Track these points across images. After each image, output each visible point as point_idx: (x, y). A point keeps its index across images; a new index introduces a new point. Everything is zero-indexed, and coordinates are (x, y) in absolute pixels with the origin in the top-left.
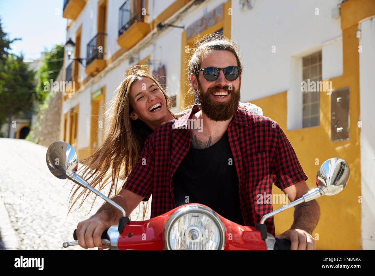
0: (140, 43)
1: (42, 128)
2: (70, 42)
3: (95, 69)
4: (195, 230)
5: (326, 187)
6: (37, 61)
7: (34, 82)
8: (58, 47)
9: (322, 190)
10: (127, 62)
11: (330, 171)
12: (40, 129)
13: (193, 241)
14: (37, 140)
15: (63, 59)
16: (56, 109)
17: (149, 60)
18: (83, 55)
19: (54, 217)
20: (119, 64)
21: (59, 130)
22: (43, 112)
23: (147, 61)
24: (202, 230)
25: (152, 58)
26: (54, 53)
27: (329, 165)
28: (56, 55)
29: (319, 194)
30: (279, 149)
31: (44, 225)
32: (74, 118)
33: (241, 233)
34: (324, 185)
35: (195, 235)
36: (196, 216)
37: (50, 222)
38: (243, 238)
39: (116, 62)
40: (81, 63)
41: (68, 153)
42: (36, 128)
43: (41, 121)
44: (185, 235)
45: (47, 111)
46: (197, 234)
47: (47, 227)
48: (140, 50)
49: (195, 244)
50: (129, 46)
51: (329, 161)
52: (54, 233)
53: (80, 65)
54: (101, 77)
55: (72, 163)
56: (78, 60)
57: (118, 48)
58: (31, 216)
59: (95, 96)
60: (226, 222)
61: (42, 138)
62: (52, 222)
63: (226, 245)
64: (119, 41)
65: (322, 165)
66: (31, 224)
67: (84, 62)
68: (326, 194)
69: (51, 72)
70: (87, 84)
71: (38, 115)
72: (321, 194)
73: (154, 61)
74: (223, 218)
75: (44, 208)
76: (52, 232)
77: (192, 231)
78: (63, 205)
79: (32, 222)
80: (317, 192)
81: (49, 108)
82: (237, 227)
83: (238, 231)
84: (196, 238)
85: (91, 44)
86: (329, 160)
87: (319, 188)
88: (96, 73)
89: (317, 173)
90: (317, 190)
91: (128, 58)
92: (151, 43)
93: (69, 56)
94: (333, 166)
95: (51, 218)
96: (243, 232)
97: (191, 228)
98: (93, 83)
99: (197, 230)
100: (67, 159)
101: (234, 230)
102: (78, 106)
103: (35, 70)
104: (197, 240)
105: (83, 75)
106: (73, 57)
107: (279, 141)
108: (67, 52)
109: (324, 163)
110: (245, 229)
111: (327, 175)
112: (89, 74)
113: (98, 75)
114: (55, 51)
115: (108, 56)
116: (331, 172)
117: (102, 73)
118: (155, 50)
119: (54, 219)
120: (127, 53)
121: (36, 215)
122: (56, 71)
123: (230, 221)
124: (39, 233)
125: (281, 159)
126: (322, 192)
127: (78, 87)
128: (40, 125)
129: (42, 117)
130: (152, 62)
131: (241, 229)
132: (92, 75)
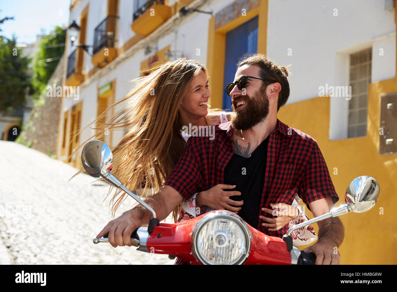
0: (160, 29)
1: (36, 129)
2: (74, 25)
3: (103, 59)
4: (222, 235)
5: (354, 204)
6: (32, 46)
7: (27, 71)
8: (58, 29)
9: (350, 207)
10: (142, 52)
11: (359, 188)
12: (34, 129)
13: (219, 246)
14: (29, 143)
15: (65, 45)
16: (54, 106)
17: (169, 51)
18: (90, 41)
19: (52, 234)
20: (132, 54)
21: (57, 131)
22: (38, 109)
23: (166, 51)
24: (229, 235)
25: (172, 49)
26: (53, 37)
27: (360, 182)
28: (55, 38)
29: (347, 210)
30: (311, 164)
31: (40, 242)
32: (76, 118)
33: (267, 242)
34: (352, 202)
35: (222, 240)
36: (224, 222)
37: (47, 240)
38: (269, 247)
39: (129, 51)
40: (87, 51)
41: (103, 153)
42: (29, 128)
43: (35, 120)
44: (212, 239)
45: (43, 108)
46: (224, 239)
47: (44, 245)
48: (158, 38)
49: (222, 249)
50: (145, 33)
51: (360, 179)
52: (52, 252)
53: (85, 53)
54: (110, 69)
55: (107, 162)
56: (83, 47)
57: (132, 34)
58: (25, 232)
59: (102, 92)
60: (253, 231)
61: (35, 141)
62: (50, 239)
63: (251, 252)
64: (133, 26)
65: (352, 182)
66: (25, 241)
67: (91, 50)
68: (354, 211)
69: (49, 60)
70: (93, 77)
71: (33, 111)
72: (349, 211)
73: (175, 52)
74: (250, 226)
75: (39, 223)
76: (49, 251)
77: (219, 236)
78: (61, 220)
79: (26, 239)
80: (345, 208)
81: (46, 104)
82: (263, 237)
83: (264, 240)
84: (223, 243)
85: (100, 28)
86: (360, 177)
87: (347, 204)
88: (104, 64)
89: (346, 189)
90: (345, 207)
91: (144, 47)
92: (172, 31)
93: (72, 42)
94: (363, 183)
95: (49, 235)
96: (269, 242)
97: (218, 234)
98: (100, 76)
99: (224, 236)
100: (102, 159)
101: (260, 239)
102: (81, 103)
103: (29, 58)
104: (224, 245)
105: (88, 66)
106: (77, 43)
107: (313, 156)
108: (70, 37)
109: (354, 180)
110: (272, 239)
111: (356, 192)
112: (96, 65)
113: (107, 66)
114: (54, 35)
115: (120, 44)
116: (361, 188)
117: (112, 65)
118: (176, 38)
119: (51, 236)
120: (143, 41)
121: (31, 232)
122: (55, 59)
123: (257, 230)
124: (34, 251)
125: (310, 173)
126: (350, 209)
127: (82, 79)
128: (35, 125)
129: (36, 115)
130: (173, 54)
131: (267, 239)
132: (99, 66)
